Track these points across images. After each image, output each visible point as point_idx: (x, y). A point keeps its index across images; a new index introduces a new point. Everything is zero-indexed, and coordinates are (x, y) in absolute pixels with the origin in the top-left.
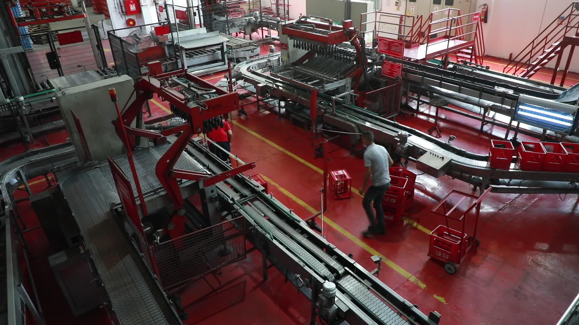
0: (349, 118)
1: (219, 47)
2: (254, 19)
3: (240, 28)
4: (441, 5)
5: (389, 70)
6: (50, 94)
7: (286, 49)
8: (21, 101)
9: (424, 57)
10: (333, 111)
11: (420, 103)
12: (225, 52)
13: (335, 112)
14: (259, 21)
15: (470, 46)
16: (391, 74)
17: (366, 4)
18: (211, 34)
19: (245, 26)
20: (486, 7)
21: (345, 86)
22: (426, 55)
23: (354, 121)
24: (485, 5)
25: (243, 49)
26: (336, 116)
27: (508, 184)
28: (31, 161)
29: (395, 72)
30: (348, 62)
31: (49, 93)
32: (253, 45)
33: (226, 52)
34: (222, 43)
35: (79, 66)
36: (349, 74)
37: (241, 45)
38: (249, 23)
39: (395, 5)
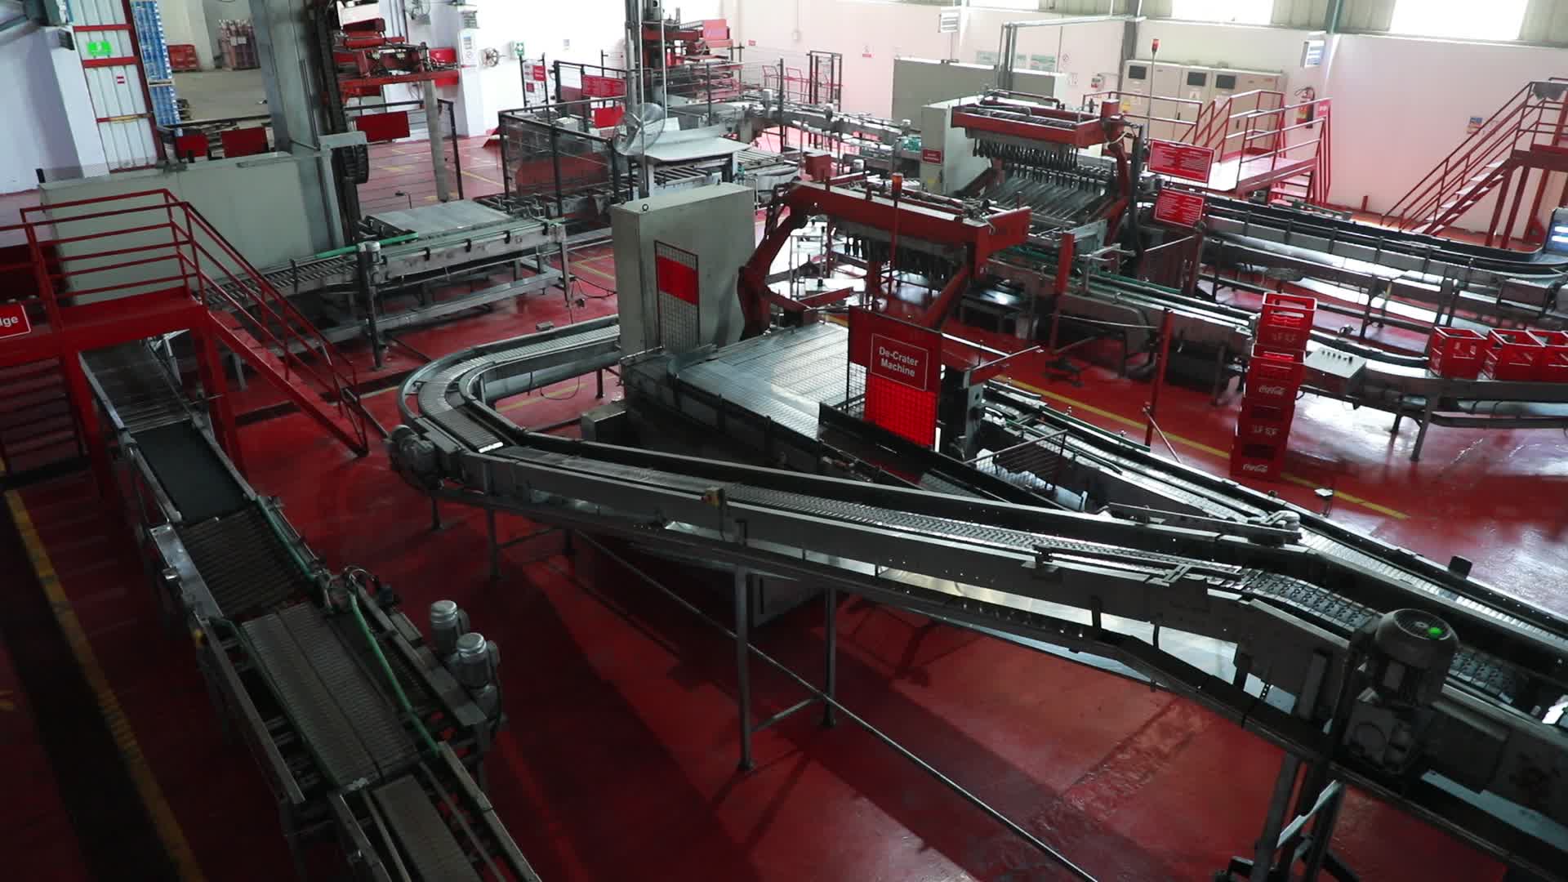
0: (1121, 299)
1: (723, 163)
2: (760, 107)
3: (729, 125)
4: (1205, 89)
5: (1174, 208)
6: (409, 245)
7: (939, 162)
8: (377, 252)
9: (1233, 186)
10: (1084, 285)
11: (1219, 286)
12: (734, 173)
13: (1087, 288)
14: (774, 112)
15: (1306, 170)
16: (1178, 216)
17: (1053, 78)
18: (689, 134)
19: (739, 121)
20: (1311, 92)
21: (1094, 236)
22: (1238, 182)
23: (1135, 302)
24: (1308, 89)
25: (765, 171)
26: (1088, 294)
27: (1471, 412)
28: (494, 364)
29: (1190, 212)
30: (1091, 187)
31: (408, 242)
32: (785, 164)
33: (736, 175)
34: (730, 156)
35: (399, 194)
36: (1103, 211)
37: (759, 163)
38: (749, 114)
39: (1092, 86)
